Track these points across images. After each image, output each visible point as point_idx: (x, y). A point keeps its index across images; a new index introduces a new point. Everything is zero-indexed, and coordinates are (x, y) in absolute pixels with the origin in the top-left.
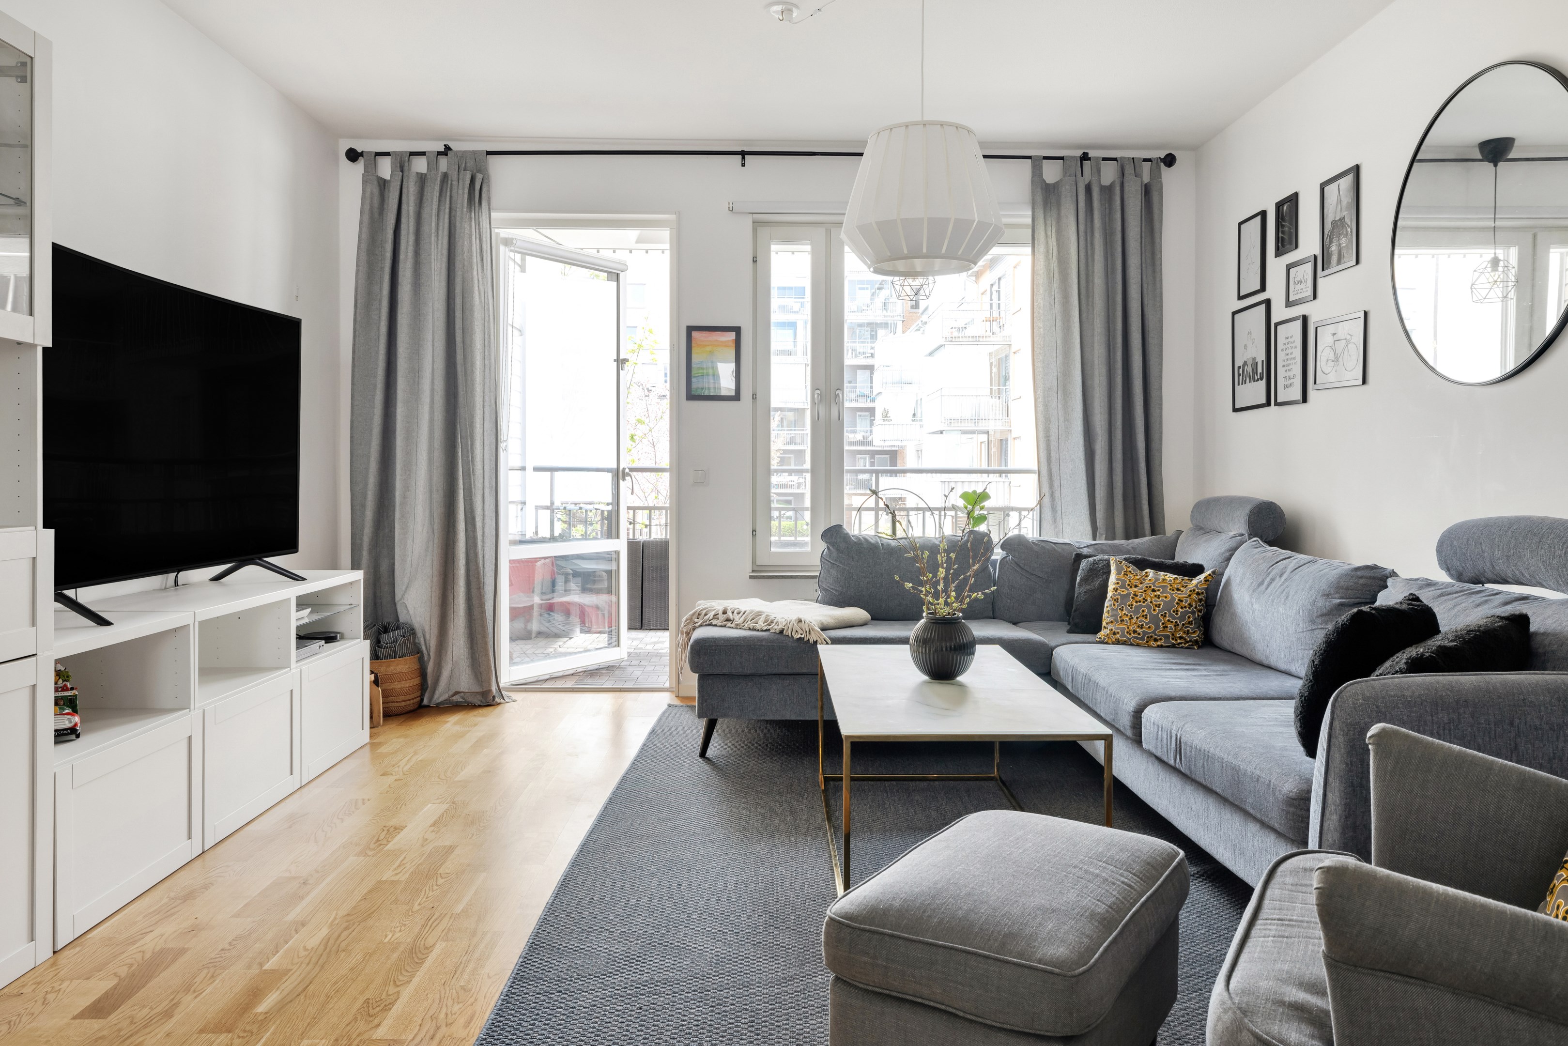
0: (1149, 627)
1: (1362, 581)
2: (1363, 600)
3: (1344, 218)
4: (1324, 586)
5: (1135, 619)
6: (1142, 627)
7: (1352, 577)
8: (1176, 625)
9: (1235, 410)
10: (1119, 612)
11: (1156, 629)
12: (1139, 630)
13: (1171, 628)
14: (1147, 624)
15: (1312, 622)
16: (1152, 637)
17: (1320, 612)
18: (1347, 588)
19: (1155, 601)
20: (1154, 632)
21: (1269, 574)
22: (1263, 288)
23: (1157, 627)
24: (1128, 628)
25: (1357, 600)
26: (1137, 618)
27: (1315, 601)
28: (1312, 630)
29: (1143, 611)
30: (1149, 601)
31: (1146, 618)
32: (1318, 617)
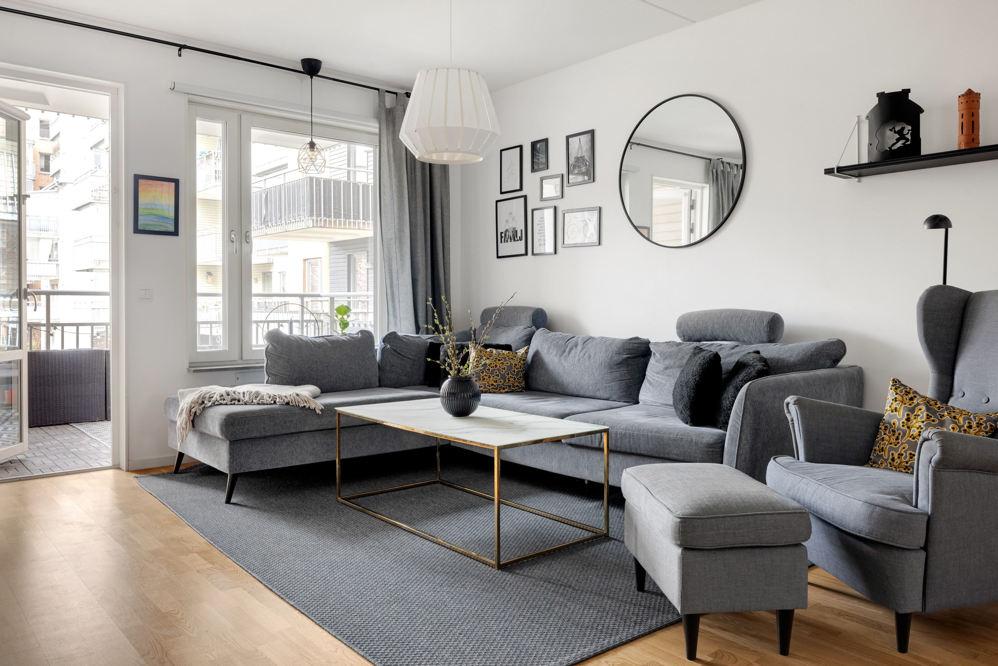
0: (501, 381)
1: (636, 345)
2: (638, 355)
3: (584, 156)
4: (616, 349)
5: (492, 377)
6: (496, 381)
7: (630, 343)
8: (515, 379)
9: (498, 257)
10: (481, 374)
11: (504, 383)
12: (495, 384)
13: (512, 381)
14: (499, 380)
15: (611, 368)
16: (502, 387)
17: (616, 363)
18: (629, 349)
19: (502, 366)
20: (503, 384)
21: (567, 346)
22: (521, 189)
23: (505, 381)
24: (488, 383)
25: (635, 355)
26: (493, 377)
27: (612, 357)
28: (611, 372)
29: (496, 372)
30: (498, 366)
31: (498, 376)
32: (615, 365)
